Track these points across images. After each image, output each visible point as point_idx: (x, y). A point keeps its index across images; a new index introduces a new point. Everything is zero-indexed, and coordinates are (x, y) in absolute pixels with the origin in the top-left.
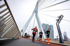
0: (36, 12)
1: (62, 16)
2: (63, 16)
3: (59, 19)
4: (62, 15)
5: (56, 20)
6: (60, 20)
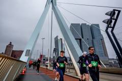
1: (117, 12)
3: (111, 19)
5: (104, 22)
6: (113, 21)
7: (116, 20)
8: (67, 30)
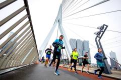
0: (59, 21)
1: (105, 27)
2: (107, 26)
3: (101, 31)
4: (104, 25)
6: (102, 33)
7: (104, 32)
8: (67, 42)
